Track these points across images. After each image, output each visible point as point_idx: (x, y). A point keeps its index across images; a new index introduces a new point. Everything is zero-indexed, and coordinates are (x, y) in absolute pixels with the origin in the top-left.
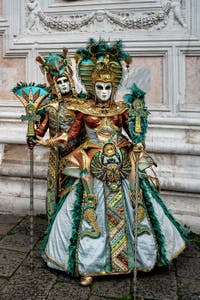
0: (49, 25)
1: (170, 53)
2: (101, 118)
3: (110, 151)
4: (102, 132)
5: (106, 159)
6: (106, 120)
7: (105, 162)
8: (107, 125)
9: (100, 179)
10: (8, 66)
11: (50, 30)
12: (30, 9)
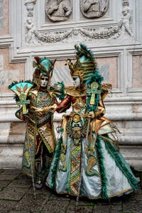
0: (41, 39)
1: (122, 54)
6: (80, 98)
7: (73, 126)
8: (79, 102)
10: (13, 68)
11: (42, 42)
12: (28, 29)
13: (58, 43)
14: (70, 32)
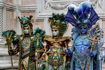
2: (54, 42)
3: (56, 55)
4: (54, 48)
5: (54, 57)
6: (56, 43)
7: (53, 58)
8: (56, 45)
9: (51, 64)
12: (46, 1)
13: (62, 10)
14: (68, 4)
